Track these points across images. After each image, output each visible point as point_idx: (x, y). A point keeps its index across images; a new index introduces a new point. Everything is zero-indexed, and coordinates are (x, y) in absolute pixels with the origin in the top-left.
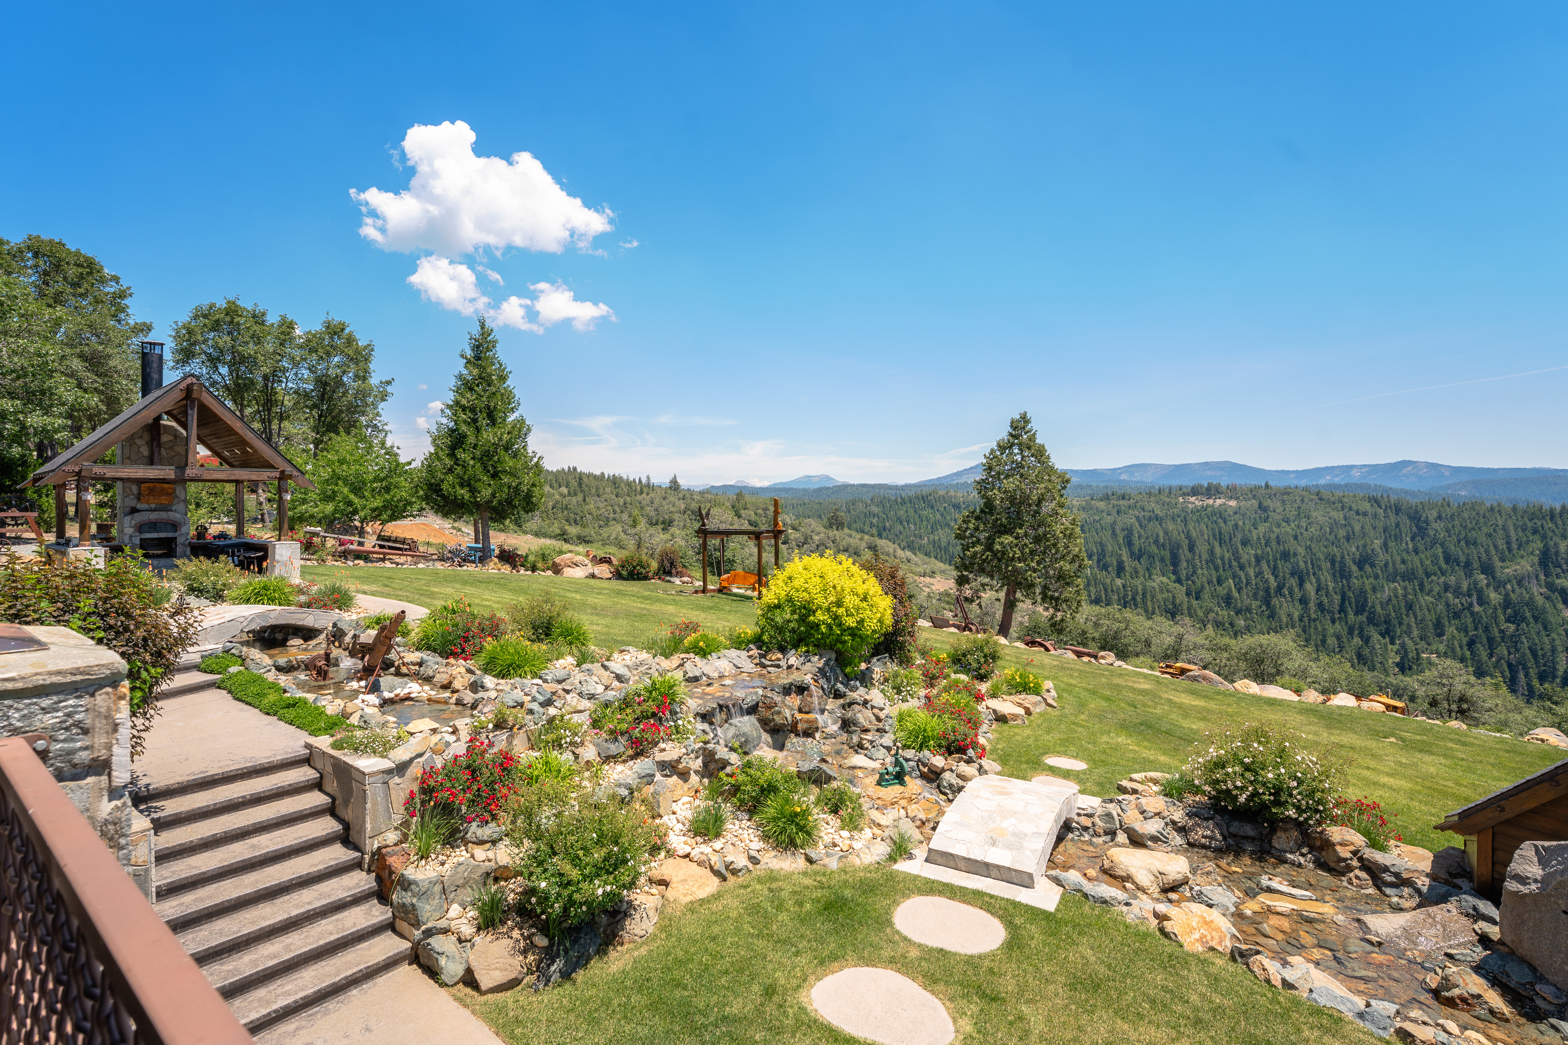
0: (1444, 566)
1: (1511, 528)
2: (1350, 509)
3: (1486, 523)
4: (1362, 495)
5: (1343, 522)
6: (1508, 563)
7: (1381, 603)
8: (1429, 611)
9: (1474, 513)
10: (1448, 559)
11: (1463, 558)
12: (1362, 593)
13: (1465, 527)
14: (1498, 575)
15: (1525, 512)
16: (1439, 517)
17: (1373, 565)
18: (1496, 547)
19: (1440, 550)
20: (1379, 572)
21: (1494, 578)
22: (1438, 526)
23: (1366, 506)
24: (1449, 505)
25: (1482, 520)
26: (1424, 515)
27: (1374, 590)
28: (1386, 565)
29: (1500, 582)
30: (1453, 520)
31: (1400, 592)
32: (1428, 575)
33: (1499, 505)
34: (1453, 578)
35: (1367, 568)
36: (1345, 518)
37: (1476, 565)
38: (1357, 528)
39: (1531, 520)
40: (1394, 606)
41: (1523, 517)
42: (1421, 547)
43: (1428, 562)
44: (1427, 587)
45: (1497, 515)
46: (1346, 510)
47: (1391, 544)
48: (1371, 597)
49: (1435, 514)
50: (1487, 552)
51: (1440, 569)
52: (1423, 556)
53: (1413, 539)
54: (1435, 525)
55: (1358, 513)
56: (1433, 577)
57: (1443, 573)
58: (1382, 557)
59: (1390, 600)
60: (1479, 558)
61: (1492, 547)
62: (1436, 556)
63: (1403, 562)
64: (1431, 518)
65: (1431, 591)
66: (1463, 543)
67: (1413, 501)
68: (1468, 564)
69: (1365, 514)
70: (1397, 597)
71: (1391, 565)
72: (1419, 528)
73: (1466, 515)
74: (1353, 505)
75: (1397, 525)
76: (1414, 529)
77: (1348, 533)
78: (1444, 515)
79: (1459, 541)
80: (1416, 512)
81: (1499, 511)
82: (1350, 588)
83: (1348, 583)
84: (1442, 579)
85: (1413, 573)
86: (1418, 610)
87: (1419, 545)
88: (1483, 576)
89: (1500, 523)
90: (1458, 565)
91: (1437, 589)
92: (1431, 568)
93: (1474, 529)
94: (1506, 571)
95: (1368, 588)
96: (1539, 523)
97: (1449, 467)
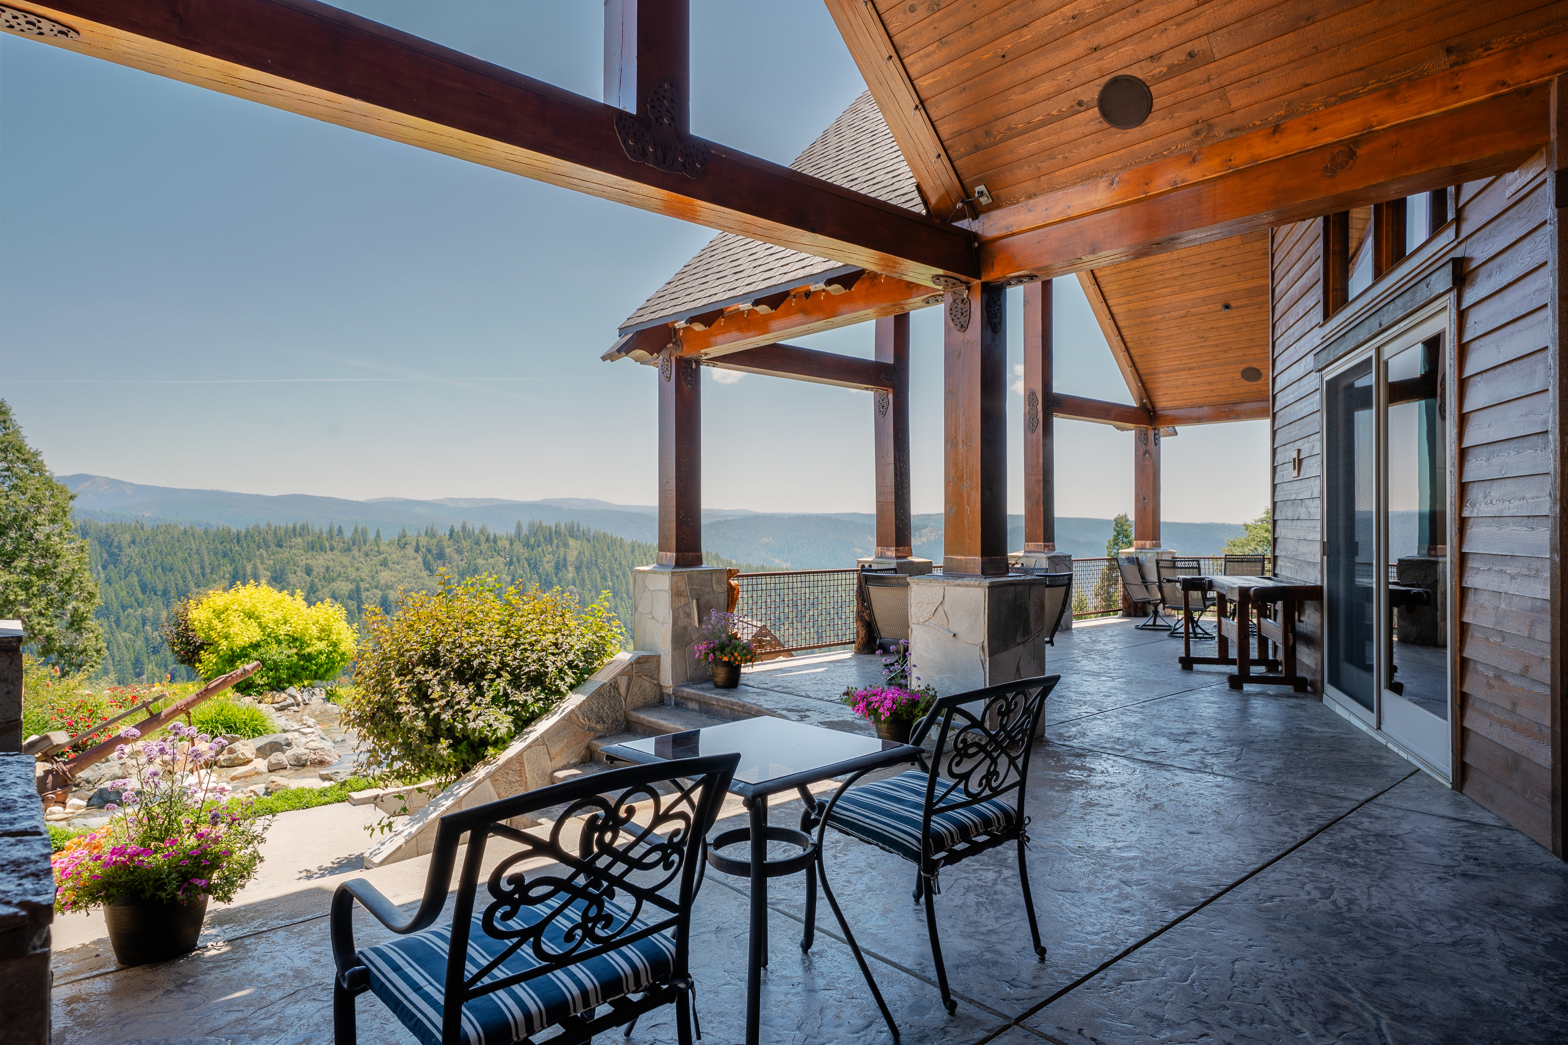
0: (141, 596)
1: (205, 552)
3: (180, 548)
8: (128, 648)
9: (169, 537)
10: (144, 590)
11: (160, 587)
13: (161, 551)
15: (216, 535)
16: (133, 542)
18: (191, 572)
19: (136, 579)
22: (133, 551)
24: (142, 528)
25: (177, 544)
26: (116, 540)
30: (148, 544)
32: (124, 608)
33: (191, 528)
34: (150, 609)
37: (173, 593)
39: (221, 543)
41: (214, 541)
42: (114, 575)
43: (124, 593)
44: (124, 622)
45: (191, 538)
49: (128, 537)
50: (184, 579)
51: (137, 600)
52: (117, 587)
53: (104, 567)
54: (128, 551)
56: (129, 610)
60: (176, 584)
61: (188, 573)
62: (130, 586)
64: (124, 543)
65: (128, 626)
66: (159, 570)
67: (103, 524)
68: (165, 593)
72: (111, 555)
73: (160, 538)
76: (105, 555)
78: (138, 540)
79: (155, 568)
80: (108, 536)
81: (193, 534)
84: (140, 611)
85: (107, 608)
86: (115, 650)
87: (112, 574)
89: (194, 546)
90: (155, 594)
91: (134, 623)
92: (127, 600)
93: (170, 554)
96: (228, 547)
97: (132, 484)
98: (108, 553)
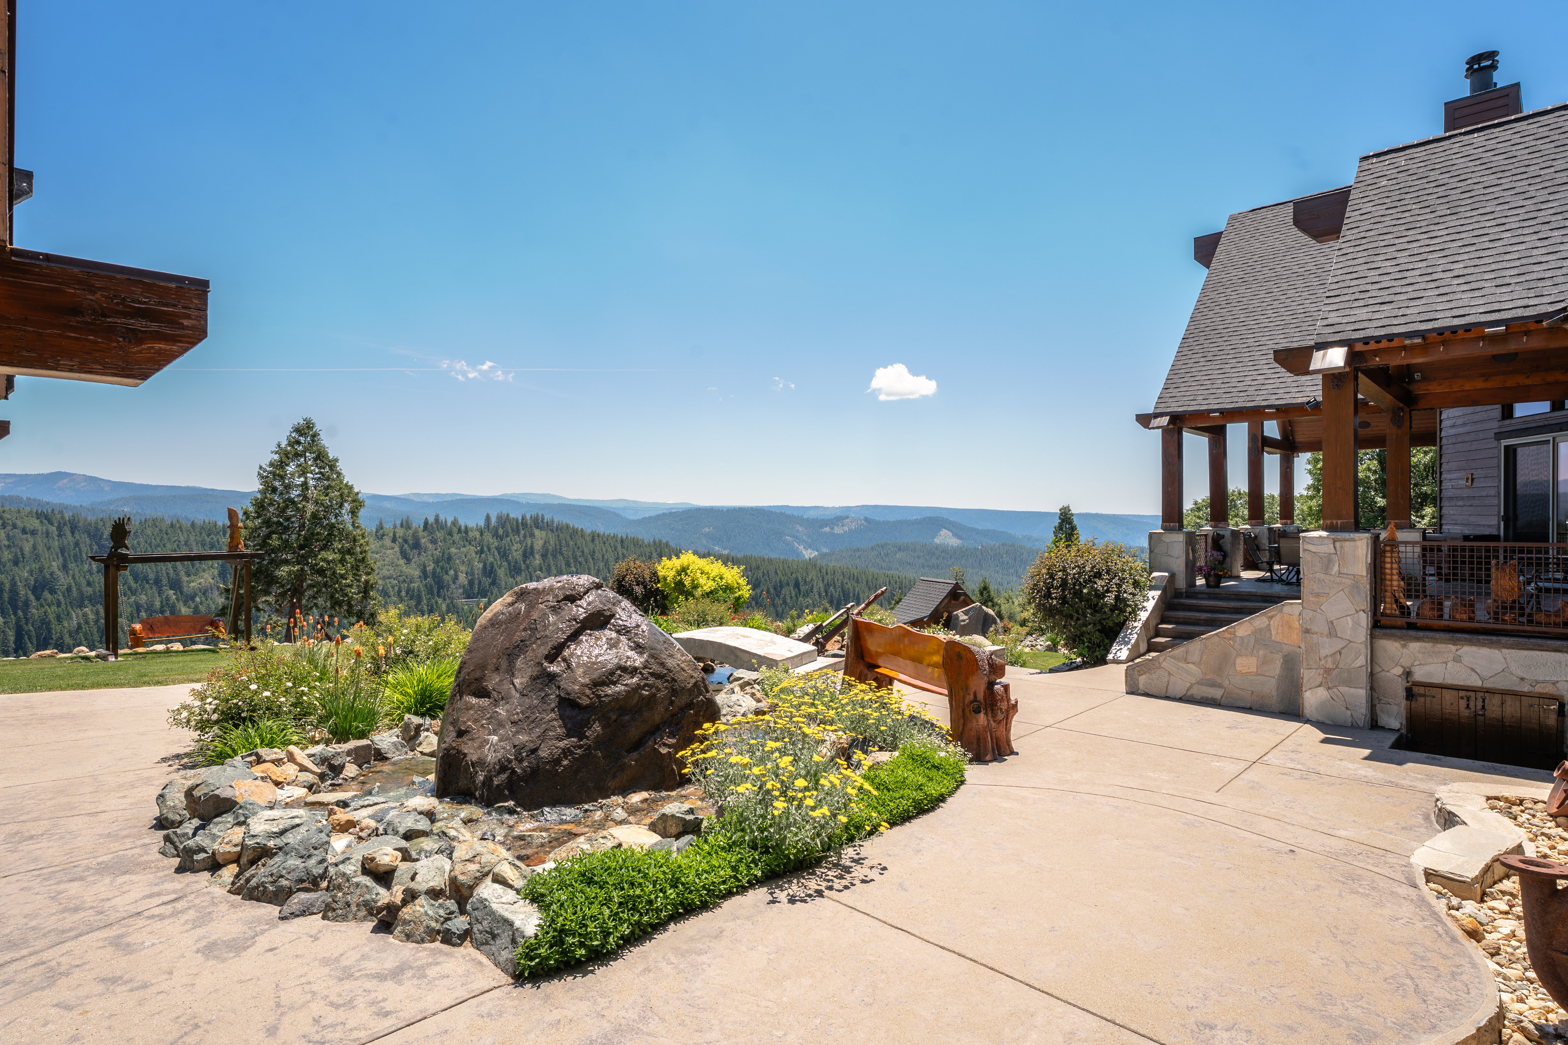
0: (134, 585)
1: (194, 544)
2: (14, 526)
3: (169, 540)
4: (28, 509)
5: (6, 543)
6: (193, 577)
7: (70, 633)
9: (157, 529)
11: (152, 576)
12: (45, 623)
13: (150, 544)
14: (185, 590)
15: (202, 528)
17: (52, 591)
20: (61, 598)
21: (182, 593)
23: (35, 523)
25: (165, 537)
27: (59, 618)
28: (69, 589)
29: (187, 596)
31: (91, 617)
33: (178, 522)
35: (46, 594)
36: (8, 537)
37: (165, 581)
38: (27, 548)
39: (209, 535)
40: (85, 634)
41: (201, 533)
45: (179, 531)
46: (9, 528)
47: (72, 566)
48: (56, 627)
51: (130, 588)
55: (24, 531)
57: (134, 593)
58: (63, 580)
59: (79, 627)
60: (168, 574)
63: (89, 584)
67: (91, 518)
68: (157, 581)
69: (33, 533)
70: (87, 622)
71: (74, 589)
73: (149, 531)
74: (18, 522)
75: (77, 544)
77: (16, 555)
80: (97, 529)
81: (180, 527)
82: (27, 620)
83: (25, 614)
84: (133, 598)
88: (171, 592)
89: (182, 539)
90: (148, 583)
93: (159, 546)
94: (192, 584)
95: (51, 617)
96: (215, 539)
97: (110, 481)
98: (97, 544)
